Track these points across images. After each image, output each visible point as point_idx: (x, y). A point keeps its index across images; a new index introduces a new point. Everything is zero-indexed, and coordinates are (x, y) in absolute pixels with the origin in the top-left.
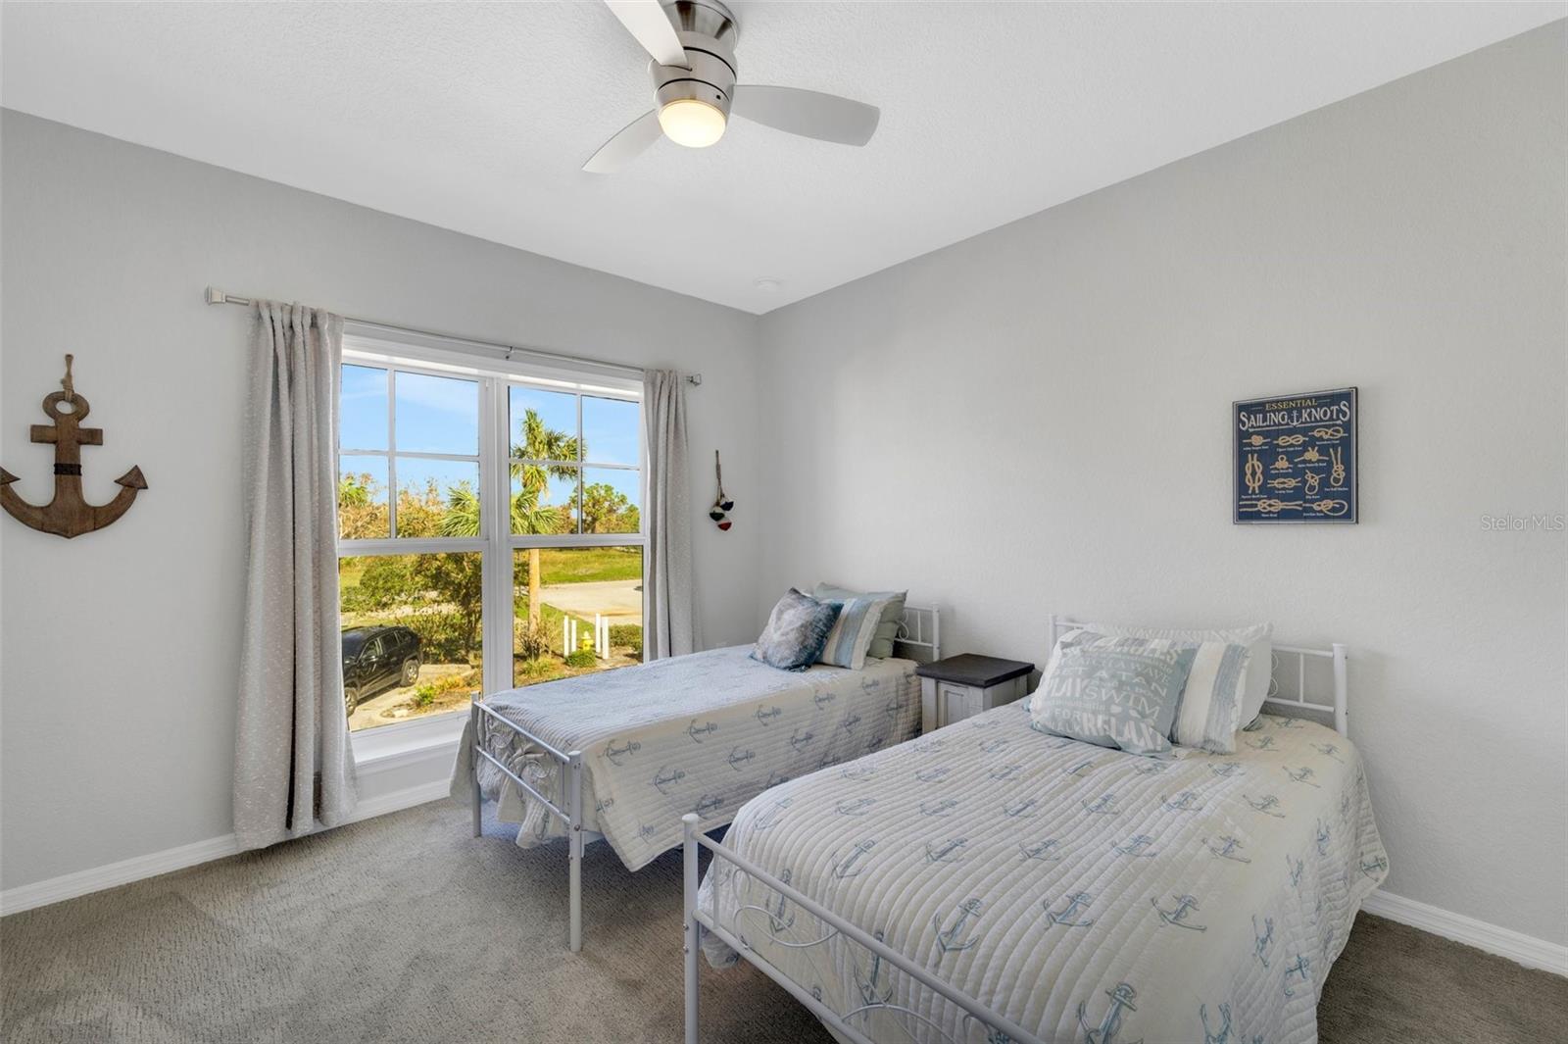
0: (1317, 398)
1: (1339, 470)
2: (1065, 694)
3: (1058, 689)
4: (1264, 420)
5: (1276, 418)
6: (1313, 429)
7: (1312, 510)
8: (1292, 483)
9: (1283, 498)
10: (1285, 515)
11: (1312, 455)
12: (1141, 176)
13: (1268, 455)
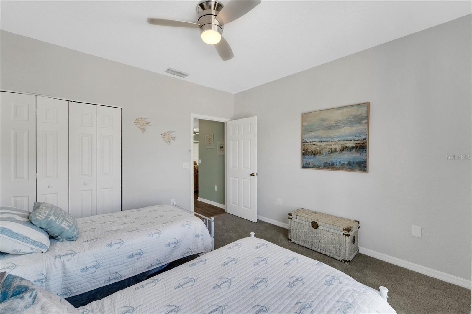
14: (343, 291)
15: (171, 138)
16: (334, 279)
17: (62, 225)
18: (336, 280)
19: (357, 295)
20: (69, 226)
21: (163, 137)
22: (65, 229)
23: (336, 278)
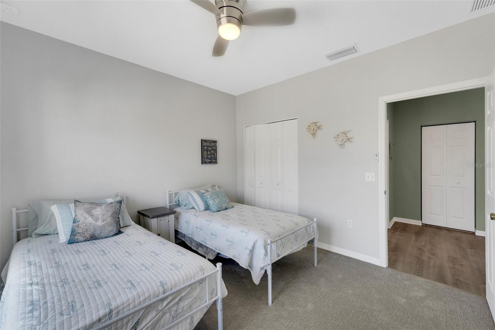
0: (213, 141)
1: (215, 154)
2: (217, 202)
3: (215, 202)
4: (207, 144)
5: (208, 144)
6: (213, 147)
7: (212, 161)
8: (210, 156)
9: (209, 159)
10: (210, 163)
11: (212, 151)
12: (192, 82)
13: (207, 151)
14: (50, 312)
15: (346, 140)
16: (72, 311)
17: (210, 202)
18: (70, 312)
19: (34, 324)
20: (213, 203)
21: (336, 140)
22: (211, 204)
23: (71, 312)
